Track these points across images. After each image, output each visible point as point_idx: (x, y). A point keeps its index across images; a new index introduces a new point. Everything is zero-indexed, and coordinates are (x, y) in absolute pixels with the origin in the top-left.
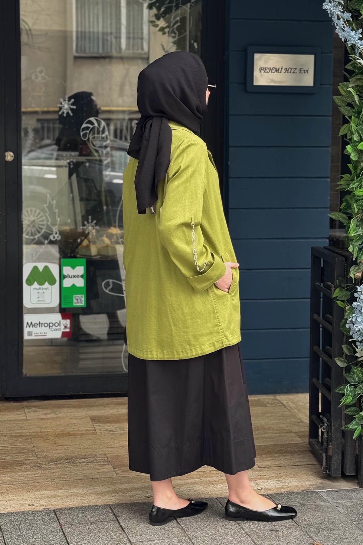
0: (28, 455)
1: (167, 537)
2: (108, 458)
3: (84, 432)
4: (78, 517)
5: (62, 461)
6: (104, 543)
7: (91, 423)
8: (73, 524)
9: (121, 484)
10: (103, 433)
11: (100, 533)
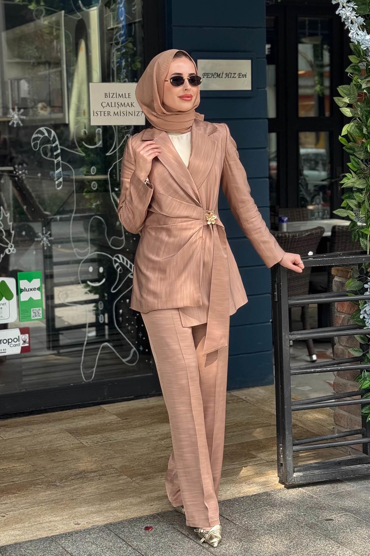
0: (33, 475)
1: (235, 539)
2: (116, 469)
3: (72, 446)
4: (134, 530)
5: (73, 478)
6: (180, 552)
7: (72, 437)
8: (134, 537)
9: (150, 493)
10: (92, 445)
11: (168, 543)
